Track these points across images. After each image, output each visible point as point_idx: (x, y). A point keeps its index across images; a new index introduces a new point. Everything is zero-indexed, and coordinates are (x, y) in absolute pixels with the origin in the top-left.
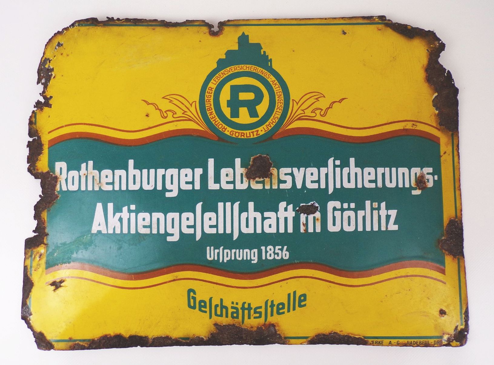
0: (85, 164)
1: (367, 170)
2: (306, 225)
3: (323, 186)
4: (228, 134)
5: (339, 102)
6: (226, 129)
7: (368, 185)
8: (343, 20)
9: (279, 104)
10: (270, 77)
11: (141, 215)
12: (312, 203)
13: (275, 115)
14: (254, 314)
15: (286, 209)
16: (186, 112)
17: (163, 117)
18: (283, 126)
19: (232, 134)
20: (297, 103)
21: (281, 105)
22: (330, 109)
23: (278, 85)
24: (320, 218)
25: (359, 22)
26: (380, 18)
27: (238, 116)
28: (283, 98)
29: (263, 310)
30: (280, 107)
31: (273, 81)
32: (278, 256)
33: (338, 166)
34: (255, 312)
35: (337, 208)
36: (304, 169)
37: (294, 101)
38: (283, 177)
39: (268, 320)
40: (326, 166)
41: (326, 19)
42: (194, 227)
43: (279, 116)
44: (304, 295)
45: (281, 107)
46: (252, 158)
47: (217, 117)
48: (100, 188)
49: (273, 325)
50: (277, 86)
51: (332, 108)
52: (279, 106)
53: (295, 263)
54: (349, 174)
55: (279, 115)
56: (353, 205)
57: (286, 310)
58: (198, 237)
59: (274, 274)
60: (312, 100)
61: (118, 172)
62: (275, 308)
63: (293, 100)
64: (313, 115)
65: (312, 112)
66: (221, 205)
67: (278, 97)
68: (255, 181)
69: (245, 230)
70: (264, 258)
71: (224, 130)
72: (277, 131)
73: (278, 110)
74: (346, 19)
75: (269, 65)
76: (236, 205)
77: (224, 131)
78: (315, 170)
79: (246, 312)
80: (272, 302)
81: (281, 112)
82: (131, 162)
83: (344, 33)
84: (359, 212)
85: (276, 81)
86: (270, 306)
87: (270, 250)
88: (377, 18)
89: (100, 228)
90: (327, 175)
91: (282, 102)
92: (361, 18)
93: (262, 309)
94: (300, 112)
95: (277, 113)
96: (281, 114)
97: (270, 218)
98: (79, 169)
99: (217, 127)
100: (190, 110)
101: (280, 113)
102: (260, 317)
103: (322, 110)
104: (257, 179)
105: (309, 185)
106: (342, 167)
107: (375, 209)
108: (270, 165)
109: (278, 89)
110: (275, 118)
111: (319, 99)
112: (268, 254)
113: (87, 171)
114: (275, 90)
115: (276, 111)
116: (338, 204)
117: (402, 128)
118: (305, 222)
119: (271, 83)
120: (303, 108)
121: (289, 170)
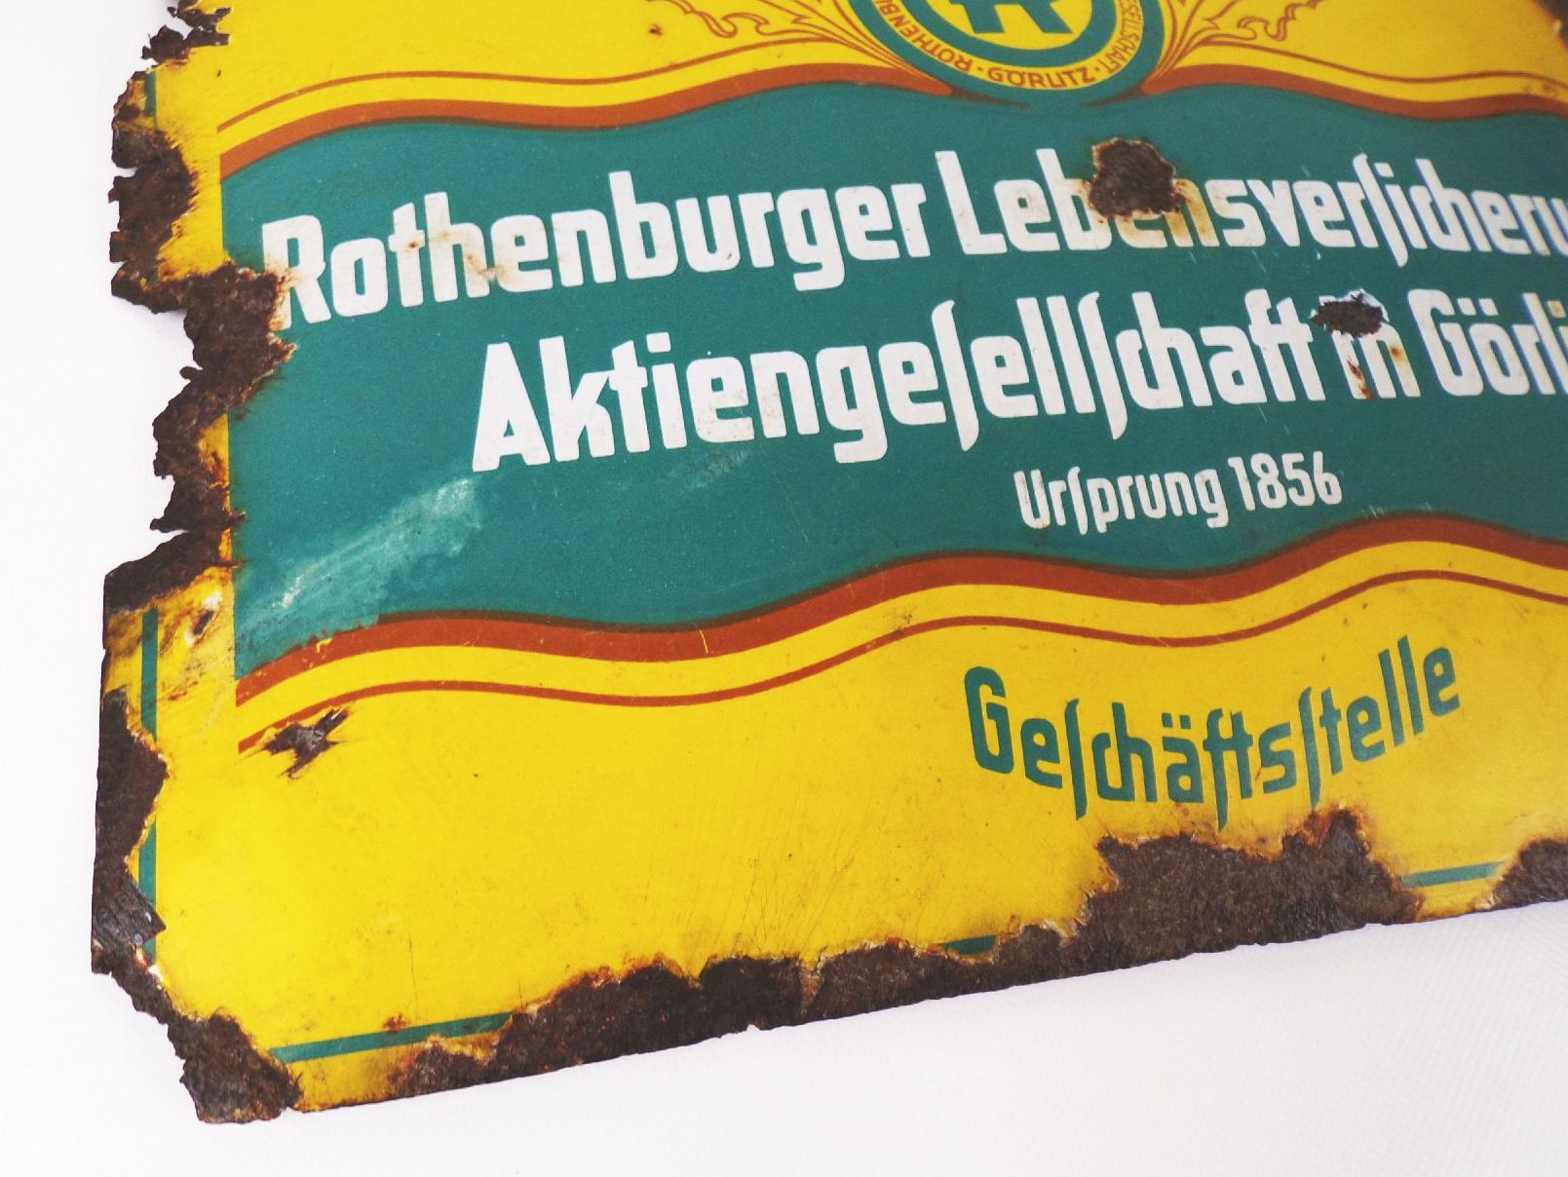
0: (409, 208)
1: (1480, 198)
2: (1362, 370)
3: (1369, 240)
4: (983, 76)
6: (969, 64)
7: (1506, 245)
11: (700, 371)
12: (1355, 294)
13: (1122, 28)
14: (1263, 765)
15: (1274, 317)
16: (807, 17)
17: (721, 33)
18: (1165, 58)
19: (996, 77)
20: (1183, 2)
21: (1133, 3)
22: (1290, 22)
24: (1400, 346)
27: (997, 28)
29: (1294, 743)
30: (1131, 9)
32: (1301, 492)
33: (1390, 181)
34: (1268, 759)
35: (1444, 312)
36: (1285, 183)
38: (1224, 210)
39: (1323, 793)
40: (1354, 178)
42: (941, 394)
43: (1139, 33)
44: (1441, 655)
45: (1134, 9)
46: (1094, 148)
47: (923, 30)
48: (494, 286)
49: (1345, 820)
51: (1295, 19)
52: (1126, 7)
53: (1371, 519)
54: (1434, 206)
55: (1138, 29)
56: (1488, 307)
57: (1385, 732)
58: (968, 433)
59: (1305, 569)
61: (567, 223)
62: (1342, 726)
64: (1247, 33)
66: (1027, 307)
68: (1131, 220)
69: (1147, 399)
70: (1250, 505)
71: (962, 65)
72: (1151, 73)
73: (1128, 16)
76: (1089, 305)
77: (967, 69)
78: (1322, 189)
79: (1230, 758)
80: (1326, 697)
81: (1142, 22)
82: (621, 183)
84: (1517, 329)
86: (1323, 720)
87: (1265, 468)
89: (510, 447)
90: (1367, 205)
93: (1292, 737)
94: (1199, 24)
95: (1127, 23)
96: (1144, 27)
97: (1227, 349)
98: (382, 229)
99: (937, 58)
100: (819, 11)
101: (1139, 23)
102: (1288, 781)
103: (1266, 22)
104: (1137, 215)
105: (1325, 237)
106: (1402, 183)
107: (1562, 322)
108: (1166, 171)
110: (1130, 37)
112: (1262, 488)
113: (422, 231)
115: (1125, 19)
116: (1440, 301)
118: (1356, 363)
120: (1204, 13)
121: (1236, 187)
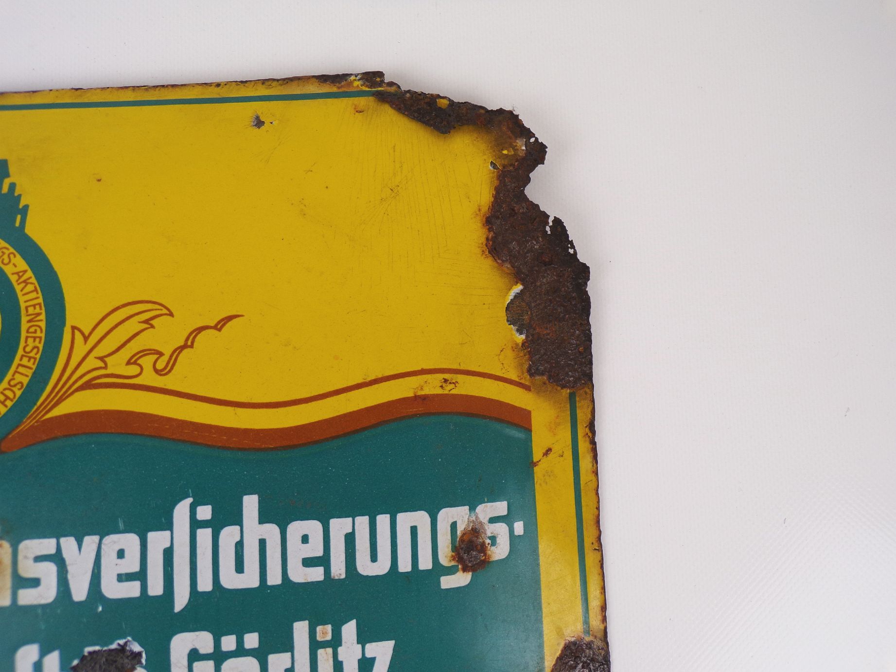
1: (296, 528)
3: (156, 588)
5: (215, 327)
7: (300, 574)
8: (264, 86)
9: (30, 341)
10: (13, 260)
12: (122, 642)
13: (13, 375)
15: (38, 668)
18: (37, 409)
20: (86, 339)
21: (37, 343)
22: (186, 351)
23: (31, 283)
25: (308, 92)
26: (367, 80)
28: (43, 325)
30: (32, 350)
31: (21, 274)
33: (204, 524)
35: (202, 651)
36: (96, 538)
37: (77, 332)
38: (29, 570)
40: (167, 525)
41: (218, 85)
43: (25, 381)
45: (35, 351)
50: (30, 288)
51: (192, 346)
52: (28, 349)
54: (239, 546)
55: (27, 376)
56: (252, 640)
60: (133, 326)
63: (74, 328)
64: (133, 370)
65: (129, 363)
67: (29, 321)
72: (18, 427)
73: (25, 361)
74: (275, 83)
75: (17, 224)
78: (130, 541)
81: (34, 367)
83: (259, 123)
84: (272, 658)
85: (30, 274)
88: (359, 80)
90: (168, 554)
91: (38, 334)
92: (314, 80)
94: (92, 362)
95: (21, 369)
96: (34, 373)
101: (30, 368)
103: (161, 354)
105: (113, 589)
106: (216, 525)
107: (324, 645)
109: (34, 295)
110: (15, 386)
111: (153, 322)
114: (22, 299)
115: (19, 365)
116: (204, 641)
117: (410, 394)
119: (13, 279)
120: (100, 351)
121: (48, 546)
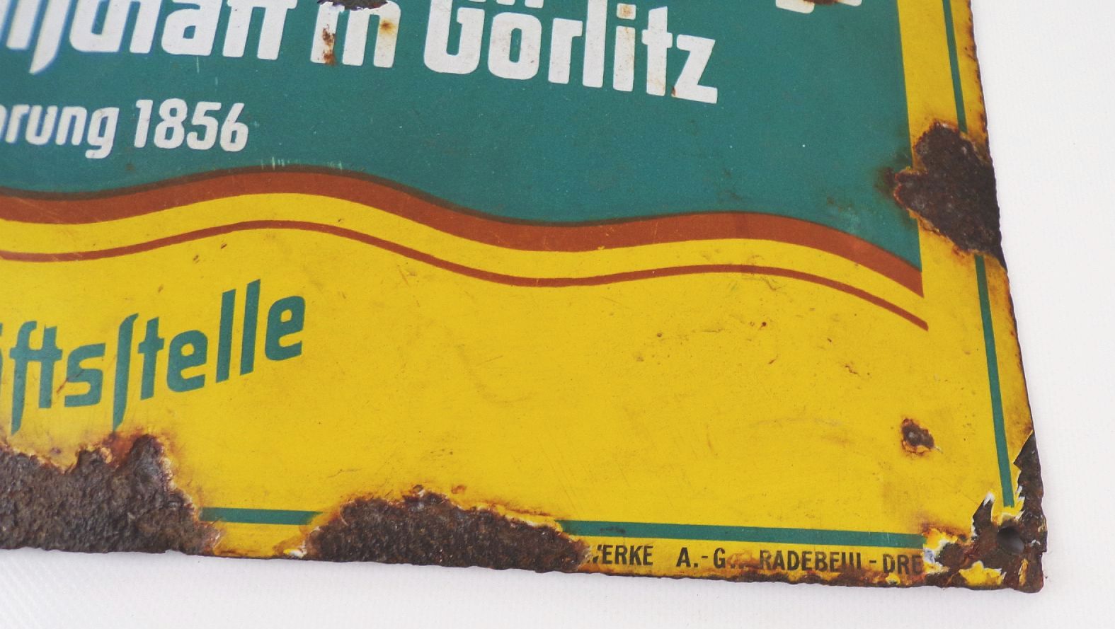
2: (337, 39)
14: (68, 380)
24: (396, 23)
29: (107, 365)
32: (201, 137)
34: (75, 374)
39: (128, 415)
44: (296, 304)
49: (144, 445)
53: (269, 168)
57: (209, 368)
59: (171, 205)
62: (163, 357)
69: (85, 43)
70: (140, 141)
79: (34, 369)
80: (153, 325)
84: (558, 22)
86: (142, 348)
87: (173, 112)
93: (105, 357)
102: (93, 398)
107: (625, 23)
112: (161, 130)
118: (332, 30)
